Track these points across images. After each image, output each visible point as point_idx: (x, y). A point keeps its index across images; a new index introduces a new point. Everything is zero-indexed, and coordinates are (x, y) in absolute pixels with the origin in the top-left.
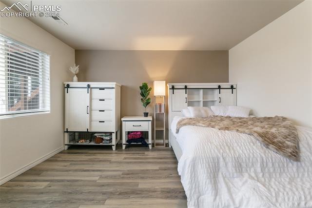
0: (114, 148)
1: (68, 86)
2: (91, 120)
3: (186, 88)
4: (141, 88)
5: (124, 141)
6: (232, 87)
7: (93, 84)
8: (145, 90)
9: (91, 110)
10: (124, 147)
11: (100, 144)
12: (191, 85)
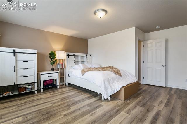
0: (36, 92)
2: (16, 76)
3: (74, 55)
5: (42, 87)
6: (91, 56)
7: (17, 50)
9: (17, 69)
10: (42, 90)
11: (25, 92)
12: (76, 54)
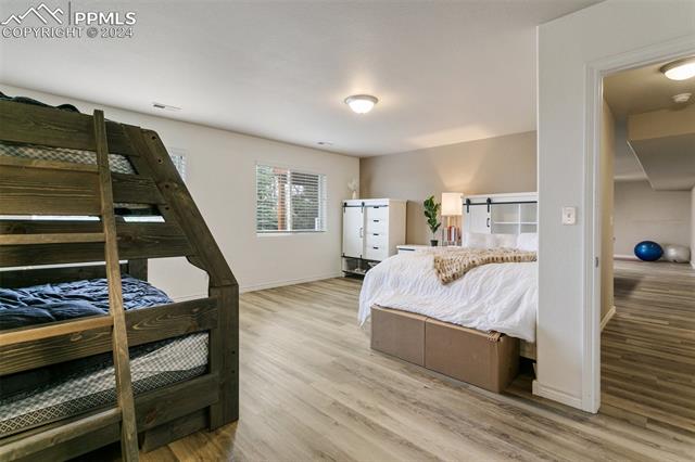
1: (345, 205)
2: (365, 246)
3: (489, 202)
4: (426, 203)
7: (368, 202)
8: (431, 207)
9: (365, 232)
